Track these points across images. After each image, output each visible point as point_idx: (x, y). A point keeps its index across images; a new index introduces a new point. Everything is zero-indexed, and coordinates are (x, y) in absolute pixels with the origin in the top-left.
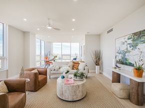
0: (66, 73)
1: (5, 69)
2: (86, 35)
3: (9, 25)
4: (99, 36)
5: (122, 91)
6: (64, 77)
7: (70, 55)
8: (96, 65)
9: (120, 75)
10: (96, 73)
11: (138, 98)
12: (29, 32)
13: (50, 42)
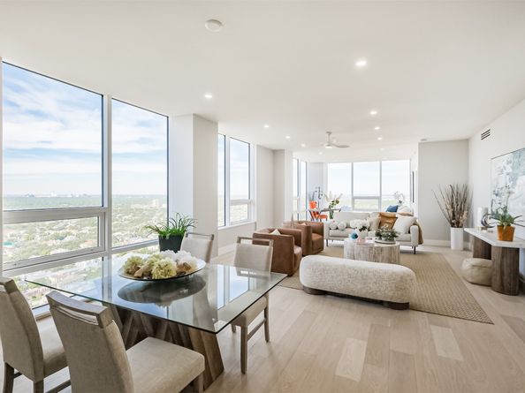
0: (361, 230)
1: (253, 221)
2: (420, 144)
3: (258, 146)
4: (466, 142)
5: (476, 269)
6: (356, 236)
7: (379, 198)
8: (453, 225)
9: (490, 246)
10: (453, 247)
11: (502, 280)
12: (283, 150)
13: (321, 164)
